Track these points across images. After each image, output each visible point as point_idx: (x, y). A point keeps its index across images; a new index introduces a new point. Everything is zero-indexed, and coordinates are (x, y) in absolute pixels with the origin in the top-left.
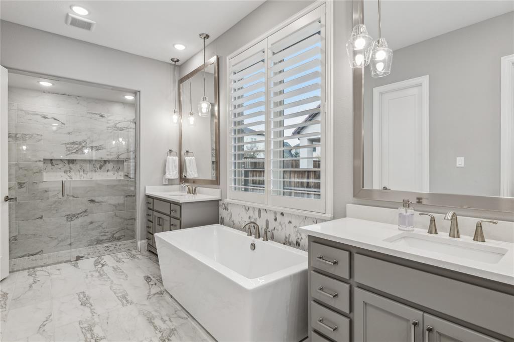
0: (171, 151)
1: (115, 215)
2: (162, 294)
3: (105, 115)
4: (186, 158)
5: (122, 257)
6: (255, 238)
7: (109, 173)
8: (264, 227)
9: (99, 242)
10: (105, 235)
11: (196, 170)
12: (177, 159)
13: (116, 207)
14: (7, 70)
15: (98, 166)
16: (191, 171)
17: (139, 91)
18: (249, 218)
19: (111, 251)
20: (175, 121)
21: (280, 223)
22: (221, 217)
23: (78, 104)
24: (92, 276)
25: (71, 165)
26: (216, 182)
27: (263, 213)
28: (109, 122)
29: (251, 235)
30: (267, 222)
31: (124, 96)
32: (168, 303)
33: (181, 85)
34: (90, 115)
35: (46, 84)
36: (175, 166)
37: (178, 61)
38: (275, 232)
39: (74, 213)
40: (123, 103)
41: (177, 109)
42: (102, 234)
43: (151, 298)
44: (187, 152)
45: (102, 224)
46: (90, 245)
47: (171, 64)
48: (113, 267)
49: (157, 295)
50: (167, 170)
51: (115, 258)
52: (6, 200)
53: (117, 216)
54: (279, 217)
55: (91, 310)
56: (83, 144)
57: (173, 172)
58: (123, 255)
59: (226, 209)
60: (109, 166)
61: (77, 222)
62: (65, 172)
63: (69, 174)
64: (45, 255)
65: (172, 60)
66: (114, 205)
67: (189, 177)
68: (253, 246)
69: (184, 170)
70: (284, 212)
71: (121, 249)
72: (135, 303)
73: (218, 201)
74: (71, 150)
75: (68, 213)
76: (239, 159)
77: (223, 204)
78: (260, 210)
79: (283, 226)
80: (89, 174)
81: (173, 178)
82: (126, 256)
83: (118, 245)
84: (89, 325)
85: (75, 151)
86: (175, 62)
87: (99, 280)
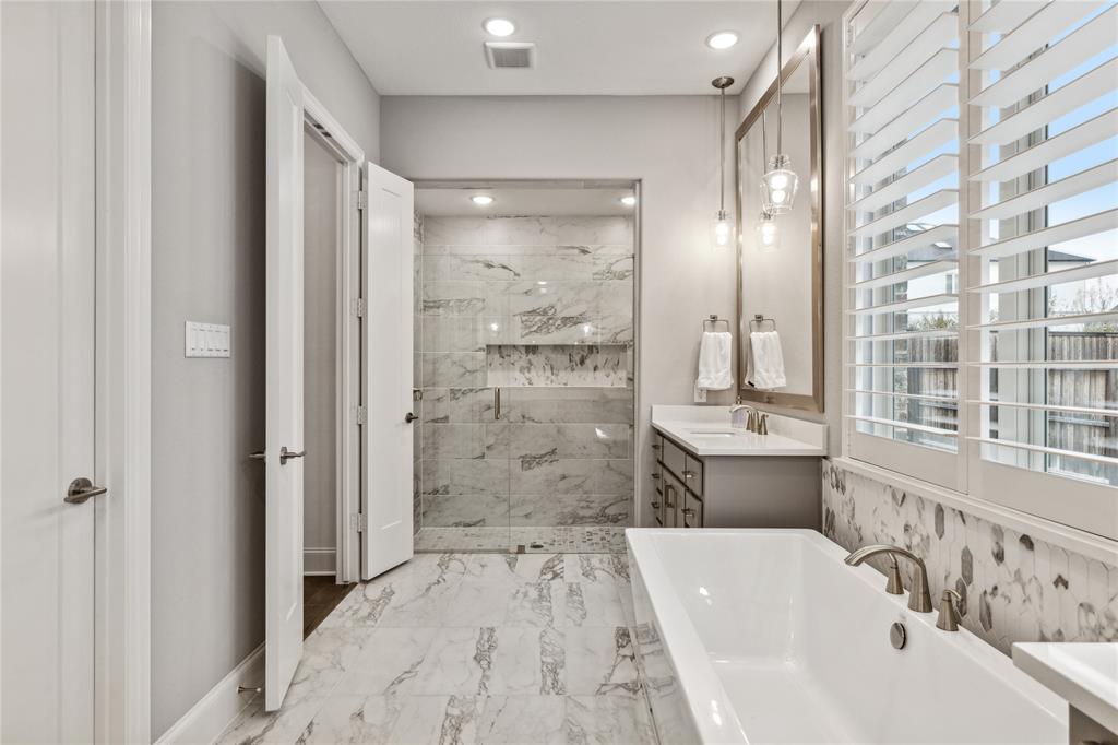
0: (714, 319)
1: (609, 466)
2: (635, 692)
3: (591, 248)
4: (754, 335)
5: (598, 565)
6: (913, 607)
7: (597, 372)
8: (957, 574)
9: (577, 520)
10: (588, 507)
11: (782, 368)
12: (727, 338)
13: (610, 448)
14: (412, 184)
15: (577, 358)
16: (767, 371)
17: (640, 181)
18: (907, 528)
19: (592, 544)
20: (723, 240)
21: (1018, 573)
22: (828, 510)
23: (542, 231)
24: (526, 595)
25: (531, 356)
26: (817, 401)
27: (951, 523)
28: (598, 262)
29: (900, 592)
30: (967, 559)
31: (619, 200)
32: (636, 723)
33: (742, 144)
34: (561, 252)
35: (482, 200)
36: (724, 358)
37: (730, 81)
38: (997, 604)
39: (533, 454)
40: (624, 216)
41: (730, 208)
42: (582, 504)
43: (604, 693)
44: (759, 318)
45: (583, 482)
46: (562, 524)
47: (715, 97)
48: (571, 585)
49: (622, 691)
50: (701, 368)
51: (585, 563)
52: (409, 420)
53: (612, 469)
54: (1013, 549)
55: (483, 676)
56: (550, 313)
57: (718, 371)
58: (601, 561)
59: (840, 486)
60: (600, 359)
61: (540, 472)
62: (522, 370)
63: (527, 374)
64: (487, 529)
65: (716, 84)
66: (607, 445)
67: (760, 385)
68: (901, 636)
69: (748, 368)
70: (1033, 536)
71: (611, 545)
72: (568, 694)
73: (818, 460)
74: (530, 327)
75: (523, 453)
76: (885, 331)
77: (832, 469)
78: (940, 510)
79: (1032, 590)
80: (562, 374)
81: (716, 386)
82: (606, 565)
83: (612, 533)
84: (462, 713)
85: (535, 328)
86: (723, 87)
87: (533, 609)
